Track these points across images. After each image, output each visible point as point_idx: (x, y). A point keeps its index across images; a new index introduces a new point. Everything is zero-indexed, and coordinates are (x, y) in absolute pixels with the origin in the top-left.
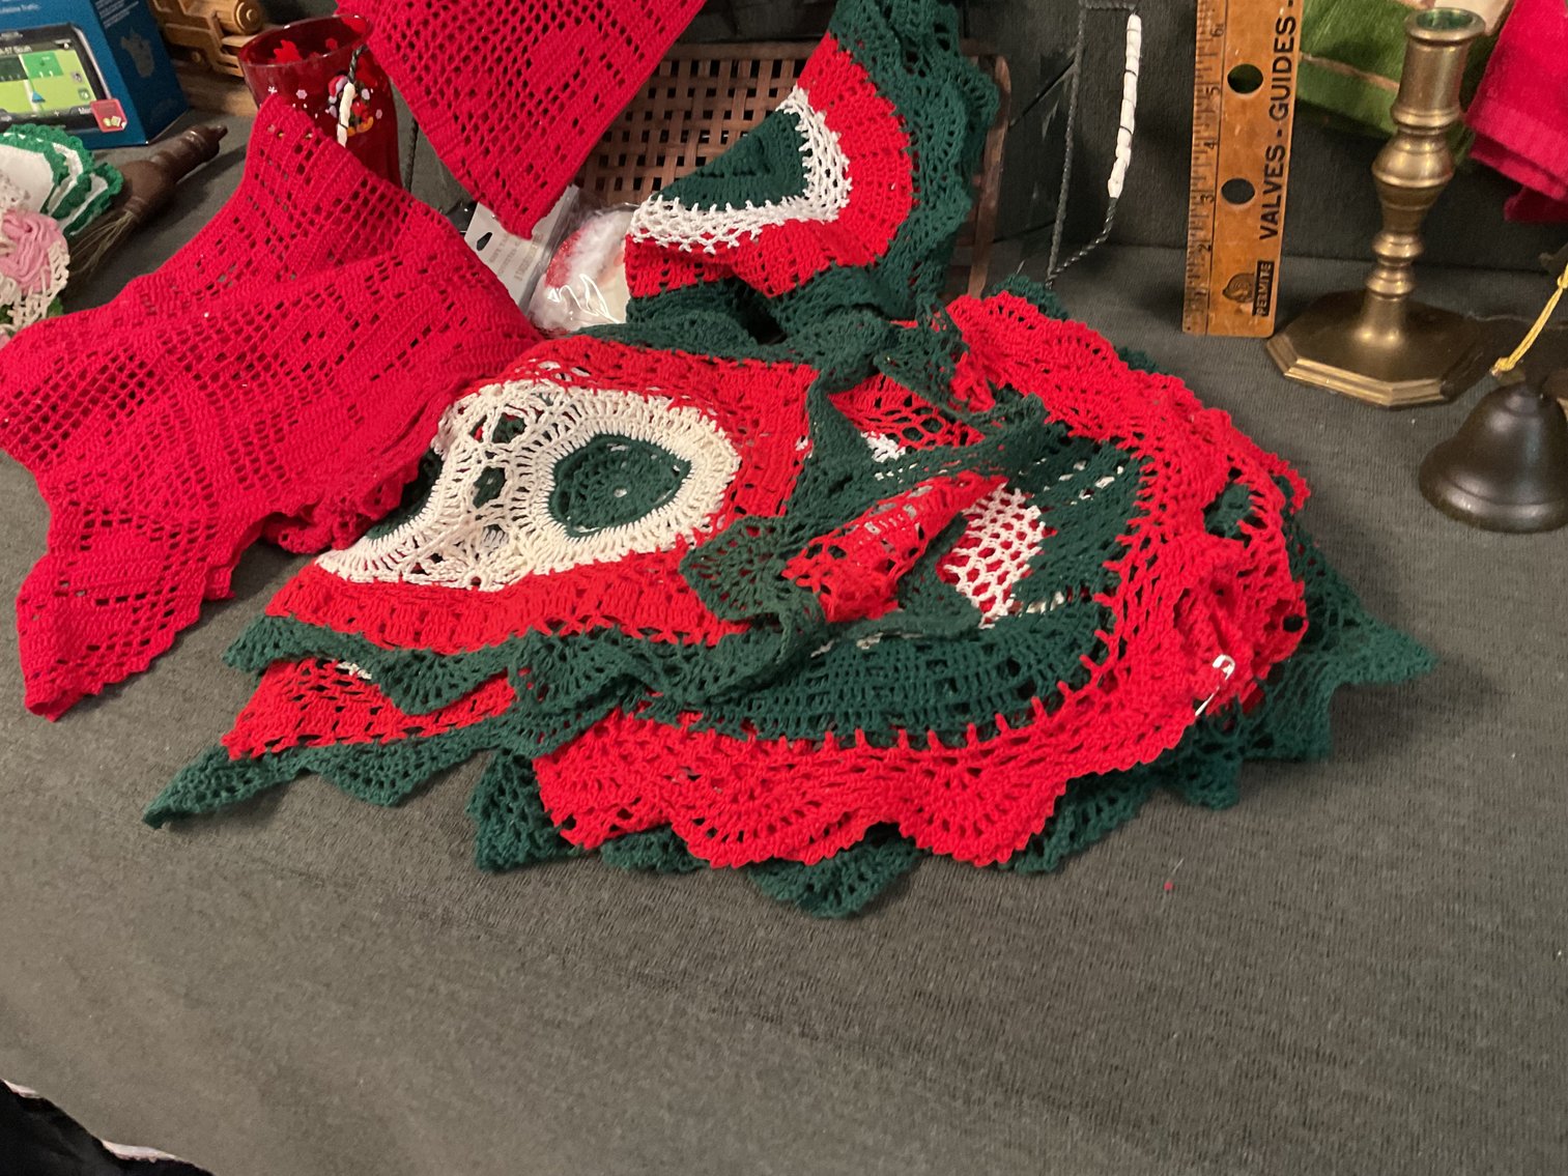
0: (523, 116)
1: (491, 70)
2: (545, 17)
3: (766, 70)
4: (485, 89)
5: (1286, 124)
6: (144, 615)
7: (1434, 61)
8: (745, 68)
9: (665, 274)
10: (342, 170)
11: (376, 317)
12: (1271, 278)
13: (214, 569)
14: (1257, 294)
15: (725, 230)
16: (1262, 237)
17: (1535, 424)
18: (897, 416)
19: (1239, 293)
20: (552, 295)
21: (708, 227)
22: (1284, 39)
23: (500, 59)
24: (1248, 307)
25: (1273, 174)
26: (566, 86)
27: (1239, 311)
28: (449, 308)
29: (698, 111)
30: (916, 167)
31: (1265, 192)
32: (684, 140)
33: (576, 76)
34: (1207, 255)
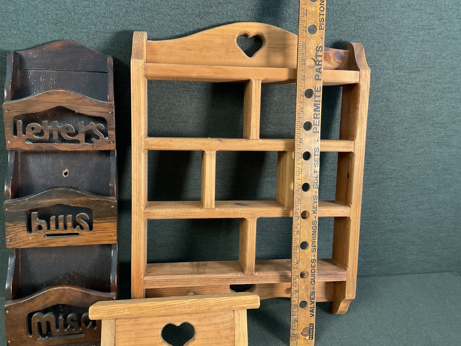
5: (315, 286)
12: (313, 328)
14: (310, 333)
16: (310, 317)
19: (305, 333)
22: (313, 264)
24: (308, 338)
25: (312, 299)
27: (305, 339)
31: (311, 304)
34: (296, 323)
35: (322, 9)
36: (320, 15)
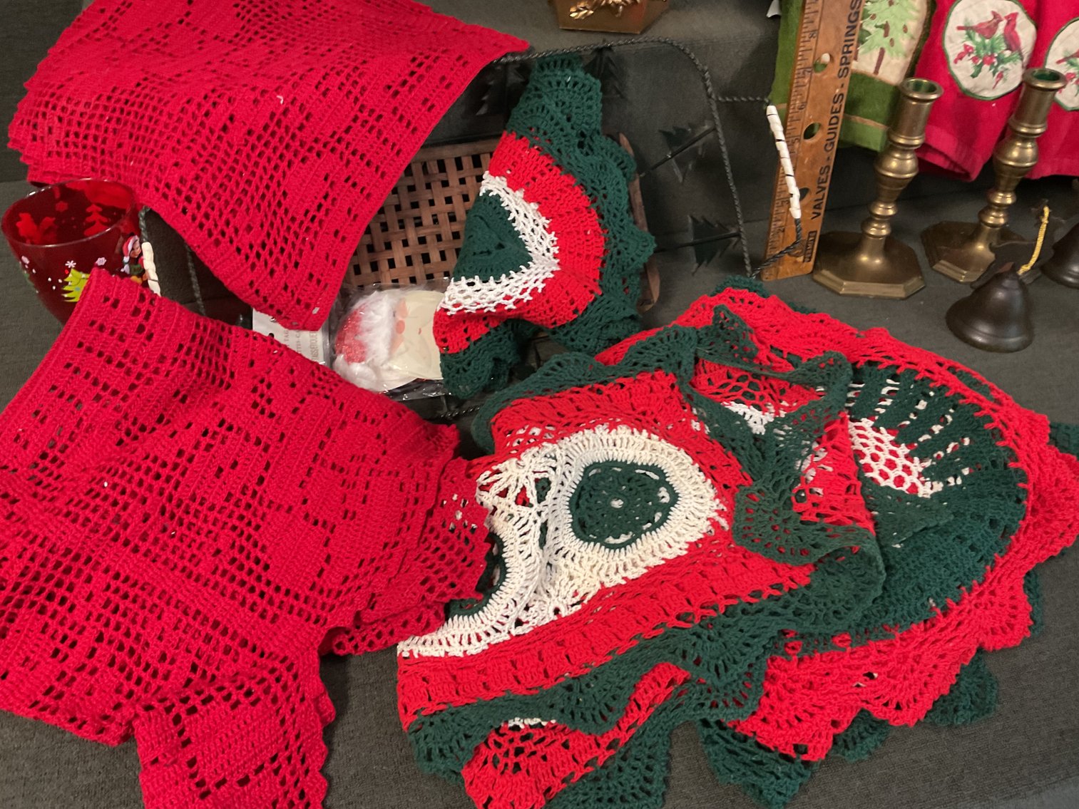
0: (291, 237)
1: (259, 205)
2: (289, 155)
3: (451, 166)
4: (258, 223)
5: (832, 153)
6: (286, 771)
7: (918, 109)
8: (433, 168)
9: (466, 331)
10: (179, 320)
11: (282, 436)
12: (814, 240)
13: (316, 700)
14: (806, 250)
15: (520, 290)
16: (813, 218)
17: (1018, 293)
18: (730, 387)
19: (796, 252)
20: (357, 368)
21: (507, 291)
22: (837, 106)
23: (263, 196)
24: (800, 259)
25: (822, 182)
26: (320, 206)
27: (796, 262)
28: (341, 408)
29: (406, 204)
30: (602, 217)
31: (817, 194)
32: (402, 227)
33: (326, 197)
34: (781, 234)
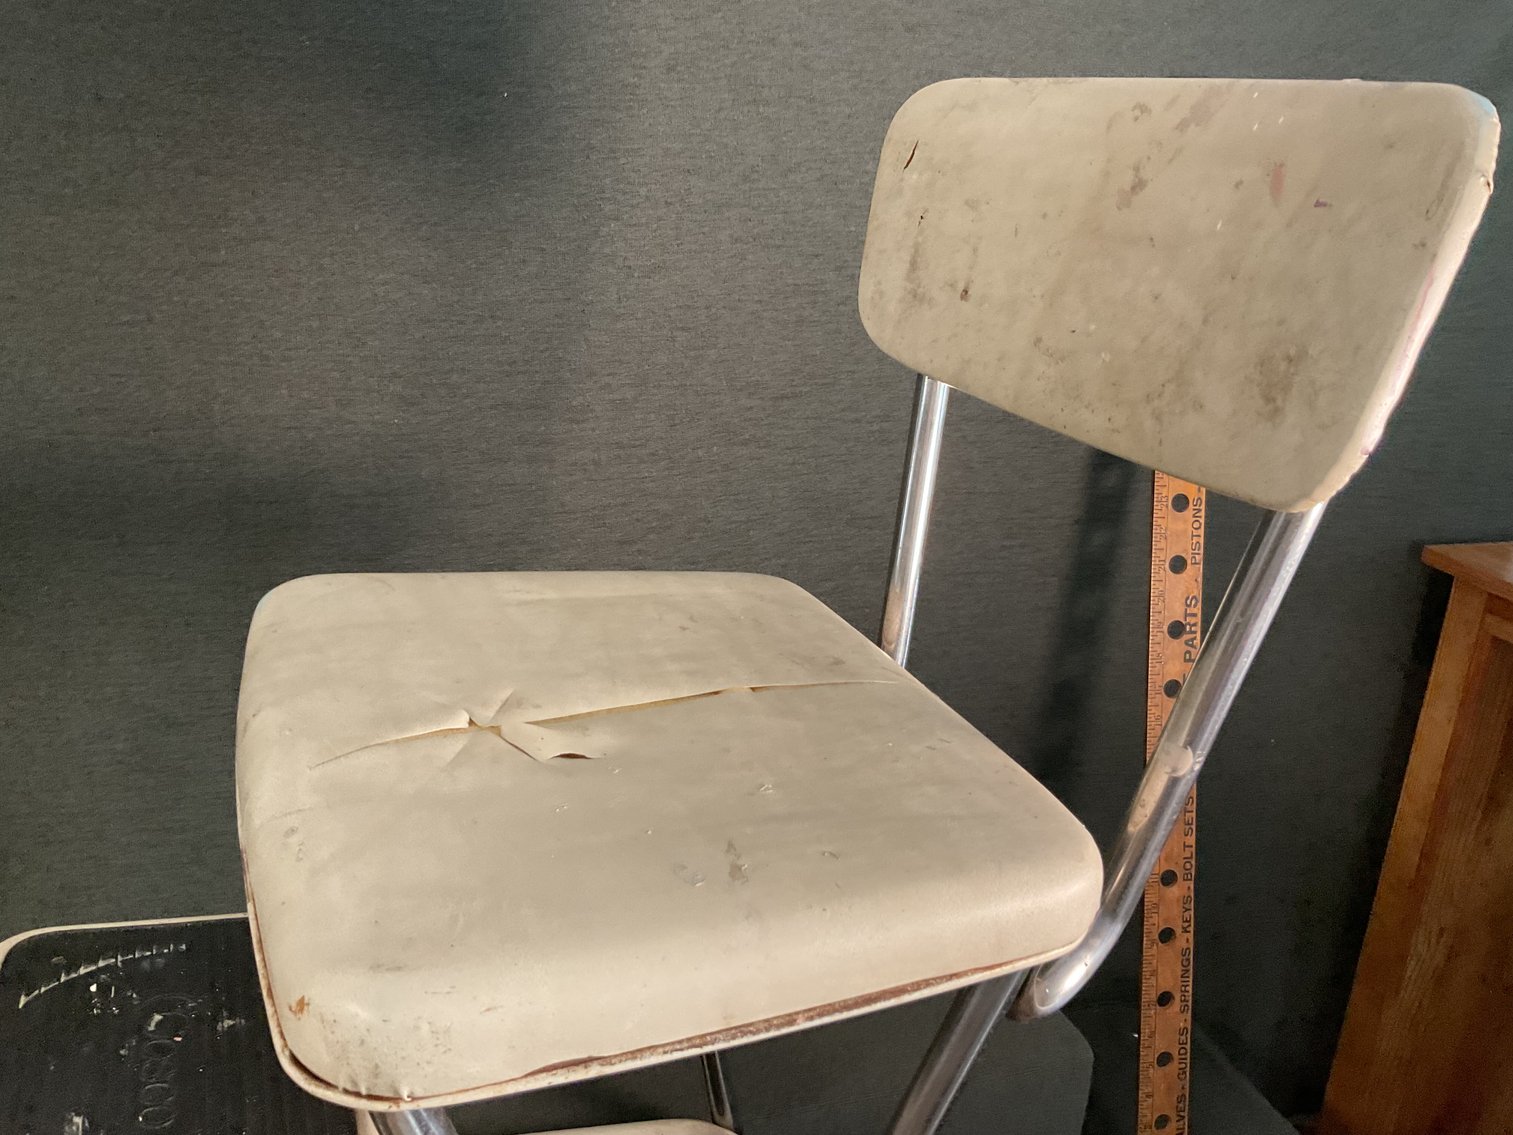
5: (1186, 1082)
22: (1183, 1038)
25: (1180, 1110)
31: (1177, 1121)
35: (1196, 525)
36: (1193, 536)
